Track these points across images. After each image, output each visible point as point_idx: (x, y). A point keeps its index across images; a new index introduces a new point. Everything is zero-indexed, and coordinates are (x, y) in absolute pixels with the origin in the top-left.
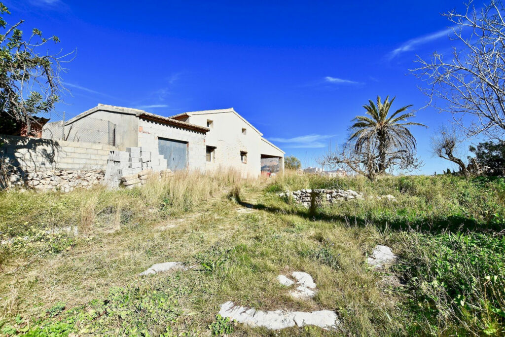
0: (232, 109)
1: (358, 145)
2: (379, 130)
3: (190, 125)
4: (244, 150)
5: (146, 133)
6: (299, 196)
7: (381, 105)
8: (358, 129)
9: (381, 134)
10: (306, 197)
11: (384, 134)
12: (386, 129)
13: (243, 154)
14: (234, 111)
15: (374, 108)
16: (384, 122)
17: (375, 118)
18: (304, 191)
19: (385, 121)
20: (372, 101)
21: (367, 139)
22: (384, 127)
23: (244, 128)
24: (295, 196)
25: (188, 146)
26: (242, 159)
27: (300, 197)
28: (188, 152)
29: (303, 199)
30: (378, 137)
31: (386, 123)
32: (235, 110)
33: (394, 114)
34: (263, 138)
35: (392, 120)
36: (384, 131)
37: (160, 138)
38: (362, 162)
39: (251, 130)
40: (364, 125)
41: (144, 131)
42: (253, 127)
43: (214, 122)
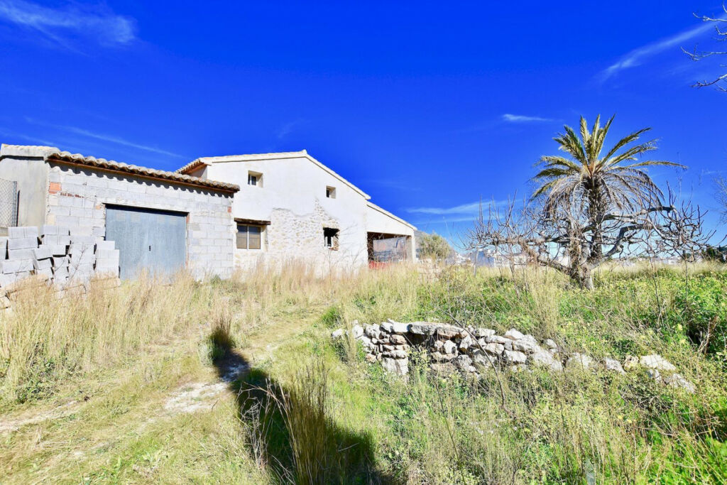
0: (304, 153)
1: (548, 208)
2: (588, 178)
3: (207, 182)
4: (331, 226)
5: (69, 195)
6: (375, 341)
7: (587, 135)
8: (546, 180)
9: (591, 186)
10: (391, 343)
11: (597, 186)
12: (601, 176)
13: (330, 233)
14: (309, 156)
15: (575, 140)
16: (595, 165)
17: (578, 157)
18: (387, 326)
19: (597, 162)
20: (571, 129)
21: (565, 196)
22: (595, 172)
23: (331, 185)
24: (367, 341)
25: (187, 221)
26: (329, 242)
27: (378, 344)
28: (188, 231)
29: (385, 349)
30: (586, 192)
31: (600, 165)
32: (309, 153)
33: (616, 147)
34: (370, 204)
35: (612, 159)
36: (596, 181)
37: (109, 206)
38: (555, 240)
39: (345, 188)
40: (558, 173)
41: (64, 191)
42: (350, 184)
43: (264, 177)
